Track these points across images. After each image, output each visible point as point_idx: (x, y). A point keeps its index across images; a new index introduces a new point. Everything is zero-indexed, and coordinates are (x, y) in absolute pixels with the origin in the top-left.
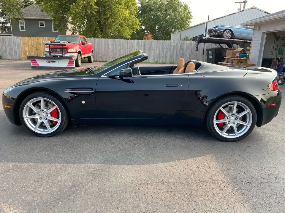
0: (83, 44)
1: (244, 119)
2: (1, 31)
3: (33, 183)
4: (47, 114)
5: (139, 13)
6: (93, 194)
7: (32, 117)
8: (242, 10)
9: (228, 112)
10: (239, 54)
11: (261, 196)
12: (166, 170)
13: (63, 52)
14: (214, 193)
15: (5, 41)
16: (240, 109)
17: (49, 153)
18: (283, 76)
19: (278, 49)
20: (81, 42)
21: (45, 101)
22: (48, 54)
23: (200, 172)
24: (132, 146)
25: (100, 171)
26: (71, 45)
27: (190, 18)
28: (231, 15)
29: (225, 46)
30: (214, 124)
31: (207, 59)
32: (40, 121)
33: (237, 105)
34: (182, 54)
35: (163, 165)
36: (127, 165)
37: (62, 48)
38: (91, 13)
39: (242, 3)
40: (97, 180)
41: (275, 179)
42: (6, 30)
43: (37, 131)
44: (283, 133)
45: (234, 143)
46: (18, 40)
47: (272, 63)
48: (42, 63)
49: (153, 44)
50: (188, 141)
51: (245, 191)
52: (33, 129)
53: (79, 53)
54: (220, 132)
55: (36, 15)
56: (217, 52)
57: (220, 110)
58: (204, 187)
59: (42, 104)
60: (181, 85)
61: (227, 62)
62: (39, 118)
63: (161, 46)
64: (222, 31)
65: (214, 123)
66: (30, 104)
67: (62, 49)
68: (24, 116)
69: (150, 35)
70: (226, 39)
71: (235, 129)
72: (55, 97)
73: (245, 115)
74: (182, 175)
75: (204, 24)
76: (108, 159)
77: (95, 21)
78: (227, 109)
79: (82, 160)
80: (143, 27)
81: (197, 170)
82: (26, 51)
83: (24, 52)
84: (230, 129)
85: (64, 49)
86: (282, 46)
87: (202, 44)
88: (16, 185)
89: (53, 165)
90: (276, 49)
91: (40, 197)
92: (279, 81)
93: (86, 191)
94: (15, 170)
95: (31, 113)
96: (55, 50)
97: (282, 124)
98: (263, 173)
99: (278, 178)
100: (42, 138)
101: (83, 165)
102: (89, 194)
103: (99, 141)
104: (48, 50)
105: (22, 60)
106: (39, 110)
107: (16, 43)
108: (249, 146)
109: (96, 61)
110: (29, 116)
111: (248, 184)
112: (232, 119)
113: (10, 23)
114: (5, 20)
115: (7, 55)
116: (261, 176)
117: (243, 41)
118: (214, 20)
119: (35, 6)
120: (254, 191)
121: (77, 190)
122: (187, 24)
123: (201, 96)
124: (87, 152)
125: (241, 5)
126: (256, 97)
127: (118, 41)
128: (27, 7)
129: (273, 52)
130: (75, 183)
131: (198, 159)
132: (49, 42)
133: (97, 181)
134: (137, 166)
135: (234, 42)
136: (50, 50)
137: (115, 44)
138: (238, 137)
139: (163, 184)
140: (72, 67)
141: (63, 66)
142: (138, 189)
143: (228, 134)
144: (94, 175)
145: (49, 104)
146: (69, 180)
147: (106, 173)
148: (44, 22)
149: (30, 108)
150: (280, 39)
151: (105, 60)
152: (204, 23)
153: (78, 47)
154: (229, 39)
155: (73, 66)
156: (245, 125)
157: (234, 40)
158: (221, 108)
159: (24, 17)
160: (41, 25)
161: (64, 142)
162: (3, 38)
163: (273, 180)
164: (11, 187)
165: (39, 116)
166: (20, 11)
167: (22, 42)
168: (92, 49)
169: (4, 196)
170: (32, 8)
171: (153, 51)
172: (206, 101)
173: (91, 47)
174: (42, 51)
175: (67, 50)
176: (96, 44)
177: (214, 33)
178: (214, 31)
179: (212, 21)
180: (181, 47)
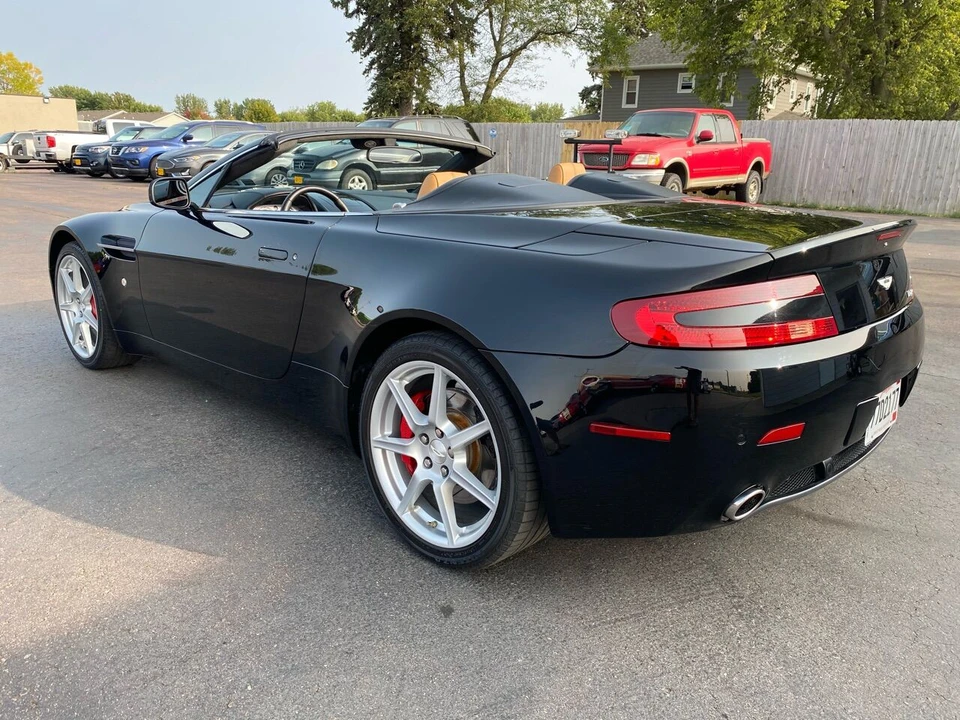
0: (705, 137)
20: (698, 133)
37: (609, 154)
46: (558, 133)
53: (676, 169)
85: (617, 155)
107: (552, 141)
159: (640, 64)
160: (683, 87)
168: (759, 158)
173: (752, 150)
175: (630, 157)
176: (793, 139)
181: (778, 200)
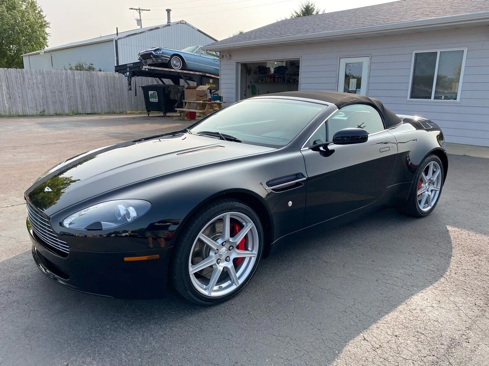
28: (153, 31)
30: (417, 197)
34: (93, 96)
60: (392, 148)
61: (189, 109)
64: (168, 57)
70: (176, 71)
71: (430, 198)
75: (111, 42)
86: (255, 82)
117: (201, 74)
129: (247, 92)
138: (432, 207)
150: (252, 73)
154: (180, 71)
157: (189, 72)
158: (423, 173)
177: (154, 59)
178: (155, 56)
179: (125, 37)
180: (87, 83)
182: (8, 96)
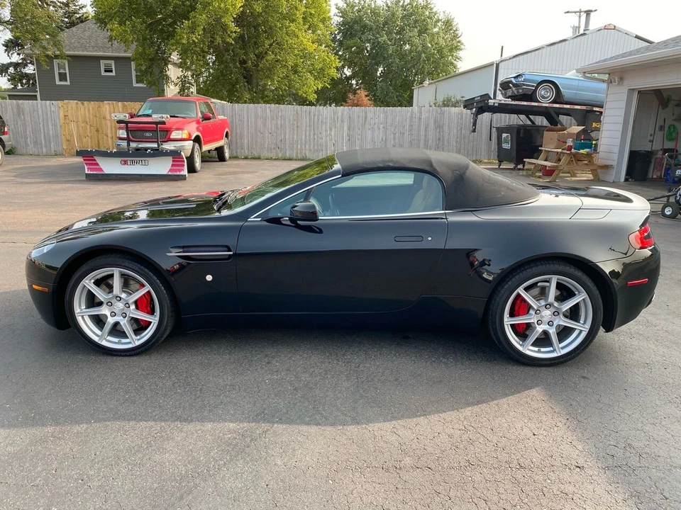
0: (206, 118)
1: (574, 314)
2: (12, 84)
3: (99, 469)
4: (127, 305)
5: (338, 38)
6: (233, 495)
7: (95, 311)
8: (582, 32)
9: (537, 298)
10: (573, 141)
11: (605, 500)
12: (394, 438)
13: (159, 140)
14: (499, 493)
15: (23, 112)
16: (565, 293)
17: (132, 395)
18: (676, 197)
19: (666, 129)
20: (200, 115)
21: (123, 275)
22: (124, 144)
23: (471, 442)
24: (319, 377)
25: (248, 440)
26: (177, 122)
27: (457, 48)
28: (556, 46)
29: (541, 121)
30: (506, 327)
31: (498, 151)
32: (111, 320)
33: (557, 282)
34: (439, 139)
35: (388, 426)
36: (308, 424)
37: (157, 131)
38: (224, 42)
39: (582, 14)
40: (241, 461)
41: (638, 459)
42: (24, 81)
43: (104, 343)
44: (667, 343)
45: (551, 369)
46: (53, 109)
47: (653, 161)
48: (110, 167)
49: (370, 115)
50: (446, 364)
51: (570, 489)
52: (96, 339)
53: (197, 140)
54: (519, 344)
55: (95, 47)
56: (521, 135)
57: (519, 295)
58: (478, 478)
59: (117, 283)
60: (430, 239)
61: (546, 160)
62: (108, 314)
63: (389, 121)
64: (533, 86)
65: (505, 323)
66: (88, 283)
67: (155, 133)
68: (77, 310)
69: (362, 91)
70: (544, 105)
71: (554, 338)
72: (145, 267)
73: (577, 306)
74: (430, 450)
75: (491, 67)
76: (265, 409)
77: (233, 61)
78: (536, 291)
79: (206, 414)
80: (348, 72)
81: (465, 437)
82: (72, 135)
83: (68, 137)
84: (543, 337)
85: (162, 132)
86: (675, 120)
87: (486, 117)
88: (63, 473)
89: (143, 424)
90: (662, 128)
91: (117, 502)
92: (666, 210)
93: (216, 487)
94: (60, 438)
95: (92, 301)
96: (139, 134)
97: (665, 320)
98: (612, 443)
99: (644, 456)
100: (115, 358)
101: (209, 426)
102: (224, 496)
103: (243, 365)
104: (124, 134)
105: (62, 155)
106: (110, 296)
107: (49, 115)
108: (584, 378)
109: (236, 158)
110: (87, 310)
111: (578, 470)
112: (547, 313)
113: (33, 64)
114: (22, 59)
115: (27, 145)
116: (608, 451)
117: (584, 108)
118: (514, 57)
119: (92, 26)
120: (590, 487)
121: (196, 486)
122: (452, 63)
123: (477, 260)
124: (218, 393)
125: (580, 17)
126: (600, 265)
127: (289, 110)
128: (74, 29)
129: (655, 136)
130: (191, 469)
131: (468, 411)
132: (125, 116)
133: (240, 463)
134: (329, 428)
135: (561, 111)
136: (128, 135)
137: (281, 117)
138: (560, 355)
139: (387, 470)
140: (179, 175)
141: (158, 173)
142: (330, 481)
143: (536, 349)
144: (233, 450)
145: (132, 282)
146: (179, 461)
147: (260, 444)
148: (112, 63)
149: (89, 291)
150: (671, 105)
151: (256, 155)
152: (491, 65)
153: (194, 125)
154: (551, 105)
155: (182, 173)
156: (576, 329)
157: (561, 106)
158: (520, 290)
159: (66, 51)
160: (106, 71)
161: (166, 368)
162: (18, 105)
163: (634, 461)
164: (54, 477)
165: (109, 309)
166: (59, 38)
167: (62, 114)
168: (227, 130)
169: (37, 499)
170: (85, 31)
171: (370, 132)
172: (487, 271)
173: (224, 124)
174: (110, 135)
175: (169, 133)
176: (237, 116)
177: (514, 89)
178: (515, 85)
179: (510, 59)
180: (435, 122)
181: (235, 155)
182: (348, 138)
